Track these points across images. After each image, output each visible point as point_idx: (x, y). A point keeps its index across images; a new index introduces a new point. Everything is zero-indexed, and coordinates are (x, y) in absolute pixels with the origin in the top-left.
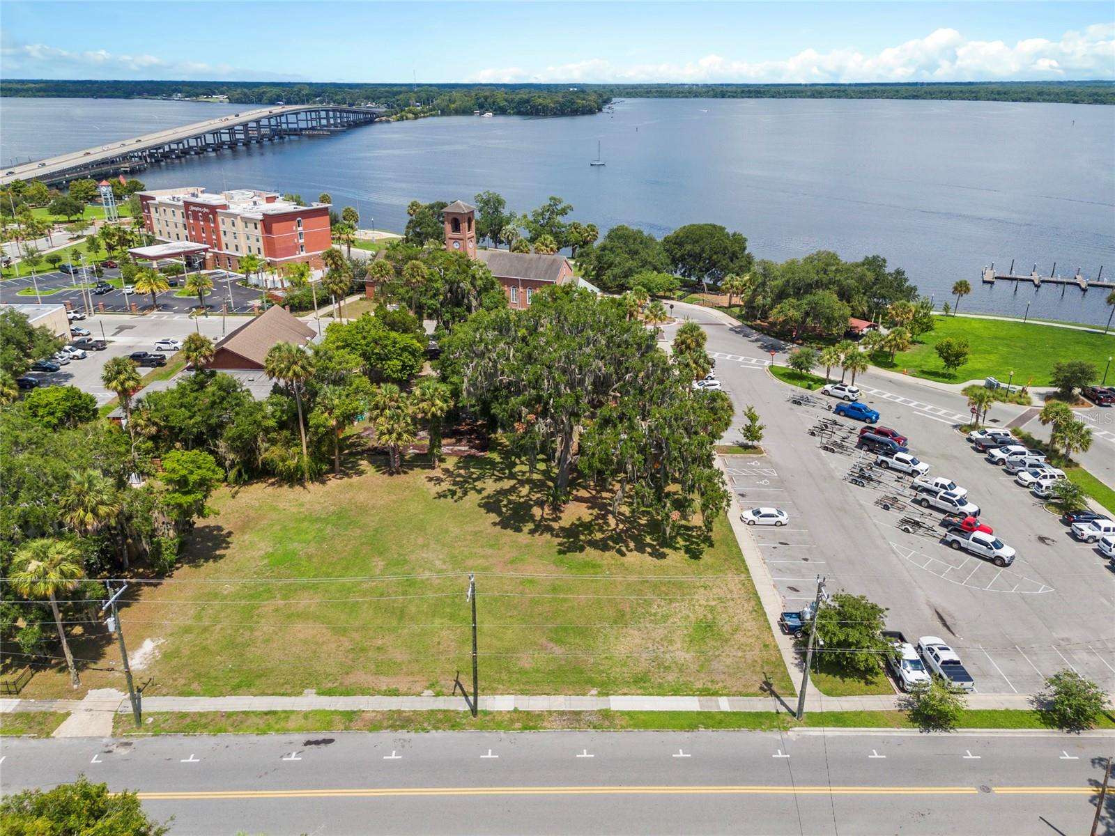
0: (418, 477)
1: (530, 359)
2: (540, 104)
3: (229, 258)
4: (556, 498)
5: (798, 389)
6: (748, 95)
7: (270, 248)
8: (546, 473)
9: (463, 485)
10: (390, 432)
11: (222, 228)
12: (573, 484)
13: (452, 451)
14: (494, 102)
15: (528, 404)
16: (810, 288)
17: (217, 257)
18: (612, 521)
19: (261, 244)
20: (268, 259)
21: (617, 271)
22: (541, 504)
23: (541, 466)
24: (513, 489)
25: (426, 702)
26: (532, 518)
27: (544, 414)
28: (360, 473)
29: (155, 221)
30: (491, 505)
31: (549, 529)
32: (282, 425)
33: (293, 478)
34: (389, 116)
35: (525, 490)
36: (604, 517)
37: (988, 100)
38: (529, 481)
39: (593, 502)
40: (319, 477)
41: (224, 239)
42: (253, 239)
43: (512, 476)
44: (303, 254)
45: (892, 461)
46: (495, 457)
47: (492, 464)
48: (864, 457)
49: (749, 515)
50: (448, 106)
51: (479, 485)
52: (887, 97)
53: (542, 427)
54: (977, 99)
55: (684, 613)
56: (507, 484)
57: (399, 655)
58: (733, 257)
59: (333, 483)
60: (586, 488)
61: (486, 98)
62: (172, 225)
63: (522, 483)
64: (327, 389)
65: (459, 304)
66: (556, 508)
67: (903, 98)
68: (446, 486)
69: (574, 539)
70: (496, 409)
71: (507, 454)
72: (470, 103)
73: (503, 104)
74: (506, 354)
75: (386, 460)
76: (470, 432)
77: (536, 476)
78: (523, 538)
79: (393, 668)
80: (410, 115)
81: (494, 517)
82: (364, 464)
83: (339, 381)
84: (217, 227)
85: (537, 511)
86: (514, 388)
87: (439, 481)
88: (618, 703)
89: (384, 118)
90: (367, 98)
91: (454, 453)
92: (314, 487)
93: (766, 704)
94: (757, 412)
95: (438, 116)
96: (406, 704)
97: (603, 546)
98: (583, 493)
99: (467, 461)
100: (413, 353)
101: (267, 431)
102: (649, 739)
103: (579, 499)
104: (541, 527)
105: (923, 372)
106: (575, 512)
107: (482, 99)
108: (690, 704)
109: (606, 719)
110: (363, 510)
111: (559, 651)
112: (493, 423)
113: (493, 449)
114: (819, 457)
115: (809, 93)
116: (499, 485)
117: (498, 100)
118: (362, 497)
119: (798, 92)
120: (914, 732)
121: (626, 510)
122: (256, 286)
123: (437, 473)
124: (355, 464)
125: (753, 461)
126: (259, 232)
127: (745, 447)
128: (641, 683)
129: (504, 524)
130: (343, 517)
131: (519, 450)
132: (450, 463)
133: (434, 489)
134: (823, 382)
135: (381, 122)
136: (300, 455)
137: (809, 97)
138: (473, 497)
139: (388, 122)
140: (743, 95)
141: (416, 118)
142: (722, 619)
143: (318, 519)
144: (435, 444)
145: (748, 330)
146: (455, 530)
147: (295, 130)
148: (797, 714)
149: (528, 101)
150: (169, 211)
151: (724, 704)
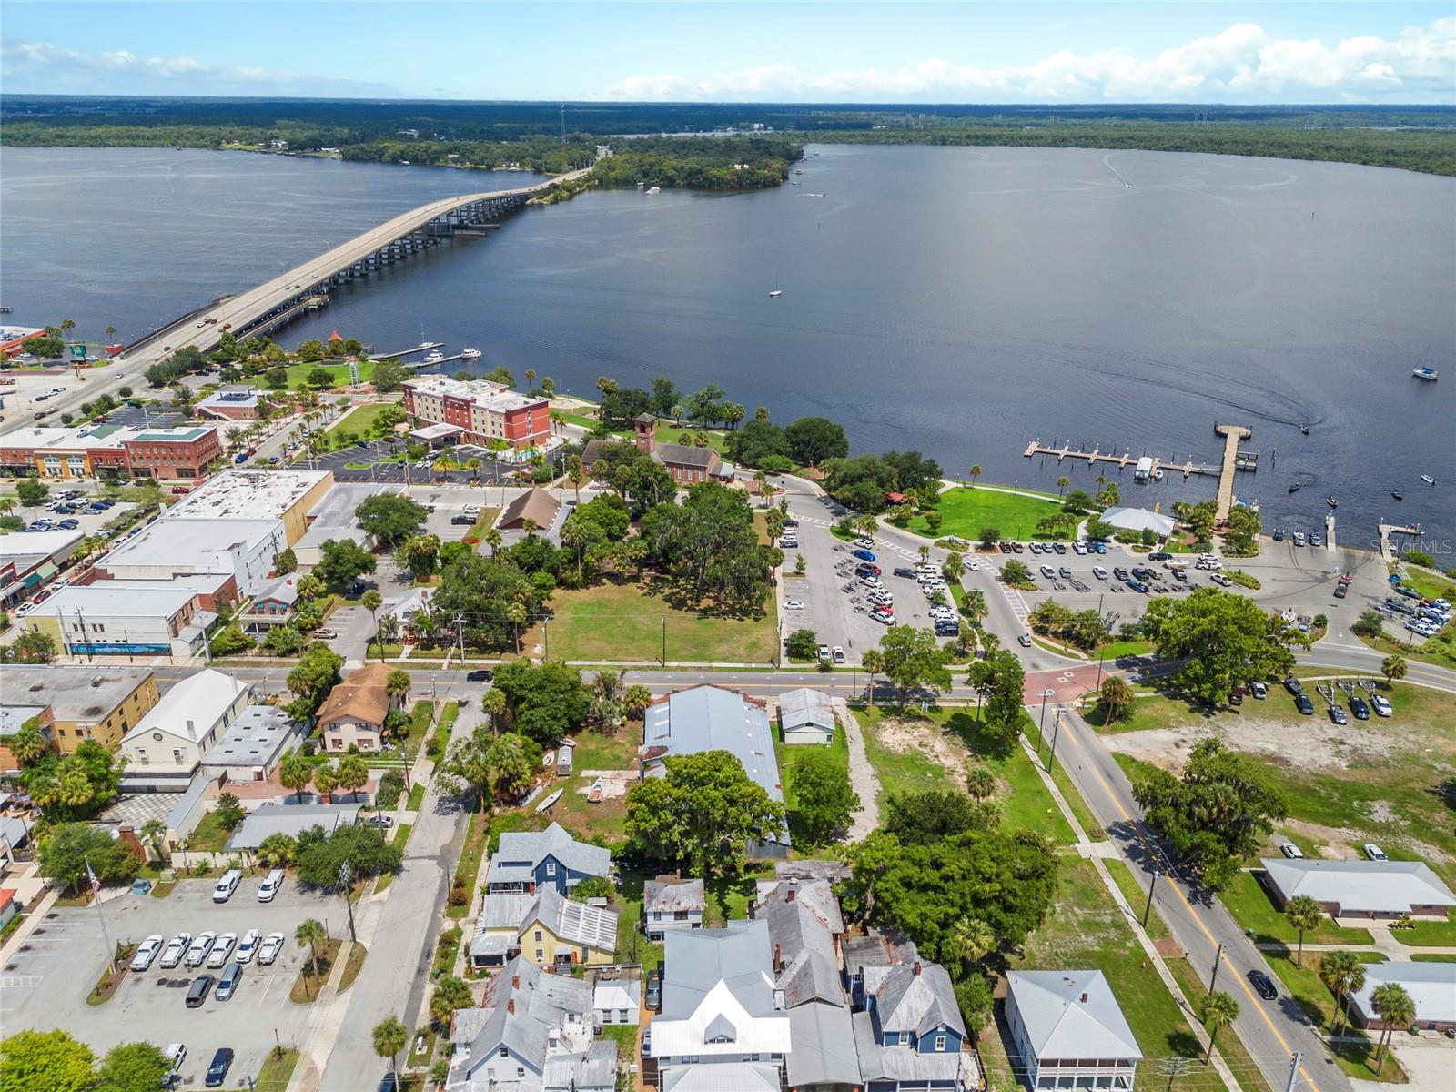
0: (632, 586)
1: (686, 535)
2: (714, 177)
3: (477, 437)
4: (698, 596)
5: (840, 541)
6: (974, 141)
7: (510, 432)
8: (694, 585)
9: (654, 591)
10: (620, 565)
11: (473, 416)
12: (707, 591)
13: (648, 575)
14: (660, 171)
15: (685, 554)
16: (860, 478)
17: (468, 435)
18: (723, 606)
19: (503, 430)
20: (508, 440)
21: (752, 452)
22: (691, 599)
23: (692, 582)
24: (678, 593)
25: (646, 663)
26: (687, 605)
27: (692, 559)
28: (604, 584)
29: (416, 405)
30: (668, 599)
31: (695, 610)
32: (570, 561)
33: (573, 586)
35: (684, 593)
36: (720, 605)
37: (1264, 155)
38: (685, 589)
39: (715, 599)
40: (586, 586)
41: (474, 424)
42: (497, 425)
43: (678, 586)
44: (531, 435)
45: (866, 581)
46: (670, 577)
47: (668, 580)
48: (854, 578)
49: (786, 605)
50: (606, 175)
51: (662, 590)
52: (1145, 148)
53: (690, 564)
54: (1250, 154)
55: (747, 639)
56: (675, 590)
57: (634, 651)
58: (832, 443)
59: (592, 589)
60: (713, 592)
61: (651, 165)
62: (431, 409)
63: (682, 590)
64: (590, 544)
65: (647, 489)
66: (698, 601)
67: (1164, 150)
68: (646, 591)
69: (705, 613)
70: (671, 556)
71: (675, 576)
72: (632, 172)
73: (672, 173)
74: (675, 531)
75: (616, 578)
76: (656, 565)
77: (689, 587)
78: (682, 613)
79: (633, 655)
81: (669, 604)
82: (605, 580)
83: (595, 541)
84: (469, 416)
85: (689, 602)
86: (677, 546)
87: (642, 588)
88: (714, 665)
91: (649, 576)
92: (584, 590)
93: (770, 666)
94: (802, 555)
96: (639, 664)
97: (717, 616)
98: (711, 594)
99: (655, 579)
100: (625, 522)
101: (563, 564)
102: (725, 674)
103: (708, 597)
104: (691, 609)
105: (921, 531)
106: (707, 602)
107: (647, 167)
108: (742, 665)
109: (710, 669)
110: (609, 601)
111: (695, 651)
112: (668, 561)
113: (668, 574)
114: (834, 579)
115: (1050, 141)
116: (672, 591)
117: (665, 168)
118: (607, 595)
119: (1037, 138)
120: (818, 673)
121: (731, 602)
122: (503, 461)
123: (641, 584)
124: (601, 581)
125: (799, 581)
126: (502, 421)
127: (798, 574)
128: (725, 660)
129: (674, 607)
130: (599, 604)
131: (681, 574)
132: (647, 580)
133: (641, 592)
134: (857, 536)
136: (577, 576)
137: (1050, 145)
138: (659, 596)
140: (969, 141)
142: (762, 641)
143: (589, 605)
144: (640, 571)
145: (829, 499)
146: (652, 610)
148: (778, 668)
149: (700, 172)
150: (430, 400)
151: (754, 666)
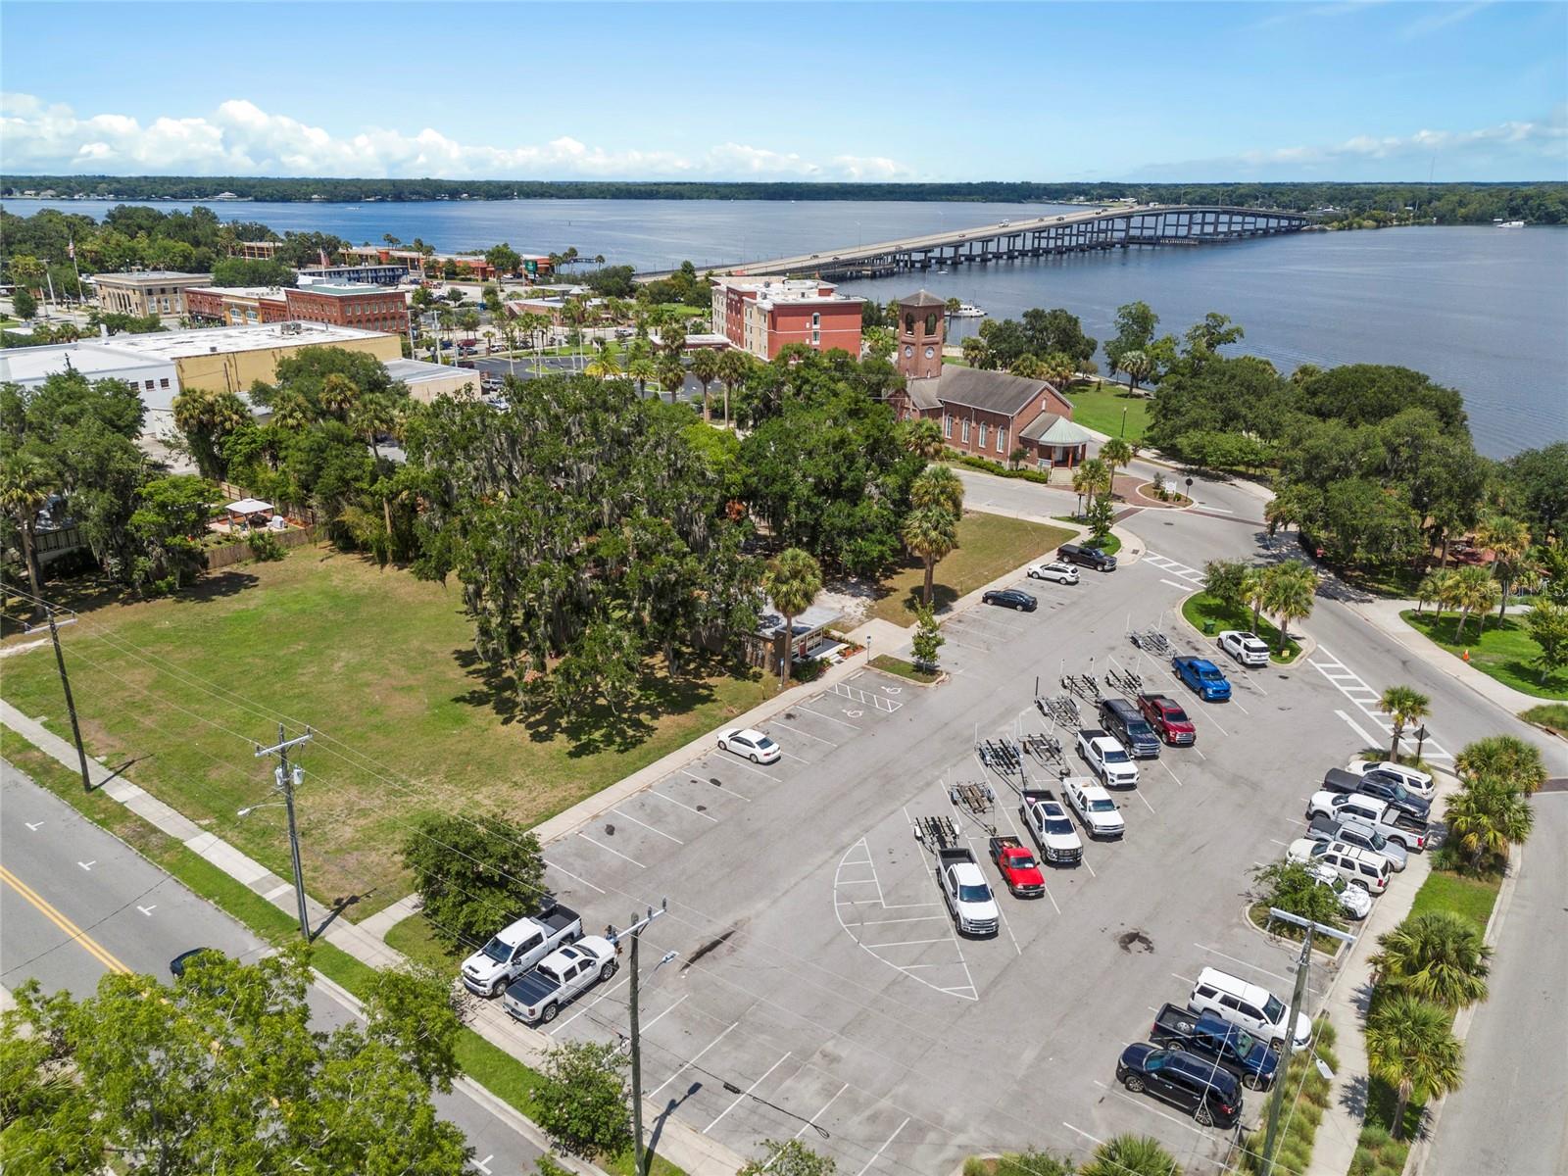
7: (773, 347)
11: (745, 320)
14: (1540, 206)
34: (1327, 223)
41: (745, 335)
42: (763, 334)
50: (1453, 210)
61: (1526, 199)
62: (719, 316)
72: (1495, 208)
73: (1556, 208)
80: (1371, 223)
84: (742, 321)
89: (1316, 227)
90: (1331, 200)
95: (1431, 224)
107: (1519, 201)
117: (1548, 203)
126: (767, 326)
135: (1311, 231)
139: (1323, 231)
141: (1378, 227)
147: (1151, 238)
